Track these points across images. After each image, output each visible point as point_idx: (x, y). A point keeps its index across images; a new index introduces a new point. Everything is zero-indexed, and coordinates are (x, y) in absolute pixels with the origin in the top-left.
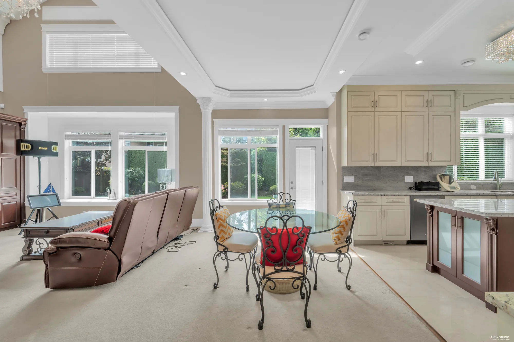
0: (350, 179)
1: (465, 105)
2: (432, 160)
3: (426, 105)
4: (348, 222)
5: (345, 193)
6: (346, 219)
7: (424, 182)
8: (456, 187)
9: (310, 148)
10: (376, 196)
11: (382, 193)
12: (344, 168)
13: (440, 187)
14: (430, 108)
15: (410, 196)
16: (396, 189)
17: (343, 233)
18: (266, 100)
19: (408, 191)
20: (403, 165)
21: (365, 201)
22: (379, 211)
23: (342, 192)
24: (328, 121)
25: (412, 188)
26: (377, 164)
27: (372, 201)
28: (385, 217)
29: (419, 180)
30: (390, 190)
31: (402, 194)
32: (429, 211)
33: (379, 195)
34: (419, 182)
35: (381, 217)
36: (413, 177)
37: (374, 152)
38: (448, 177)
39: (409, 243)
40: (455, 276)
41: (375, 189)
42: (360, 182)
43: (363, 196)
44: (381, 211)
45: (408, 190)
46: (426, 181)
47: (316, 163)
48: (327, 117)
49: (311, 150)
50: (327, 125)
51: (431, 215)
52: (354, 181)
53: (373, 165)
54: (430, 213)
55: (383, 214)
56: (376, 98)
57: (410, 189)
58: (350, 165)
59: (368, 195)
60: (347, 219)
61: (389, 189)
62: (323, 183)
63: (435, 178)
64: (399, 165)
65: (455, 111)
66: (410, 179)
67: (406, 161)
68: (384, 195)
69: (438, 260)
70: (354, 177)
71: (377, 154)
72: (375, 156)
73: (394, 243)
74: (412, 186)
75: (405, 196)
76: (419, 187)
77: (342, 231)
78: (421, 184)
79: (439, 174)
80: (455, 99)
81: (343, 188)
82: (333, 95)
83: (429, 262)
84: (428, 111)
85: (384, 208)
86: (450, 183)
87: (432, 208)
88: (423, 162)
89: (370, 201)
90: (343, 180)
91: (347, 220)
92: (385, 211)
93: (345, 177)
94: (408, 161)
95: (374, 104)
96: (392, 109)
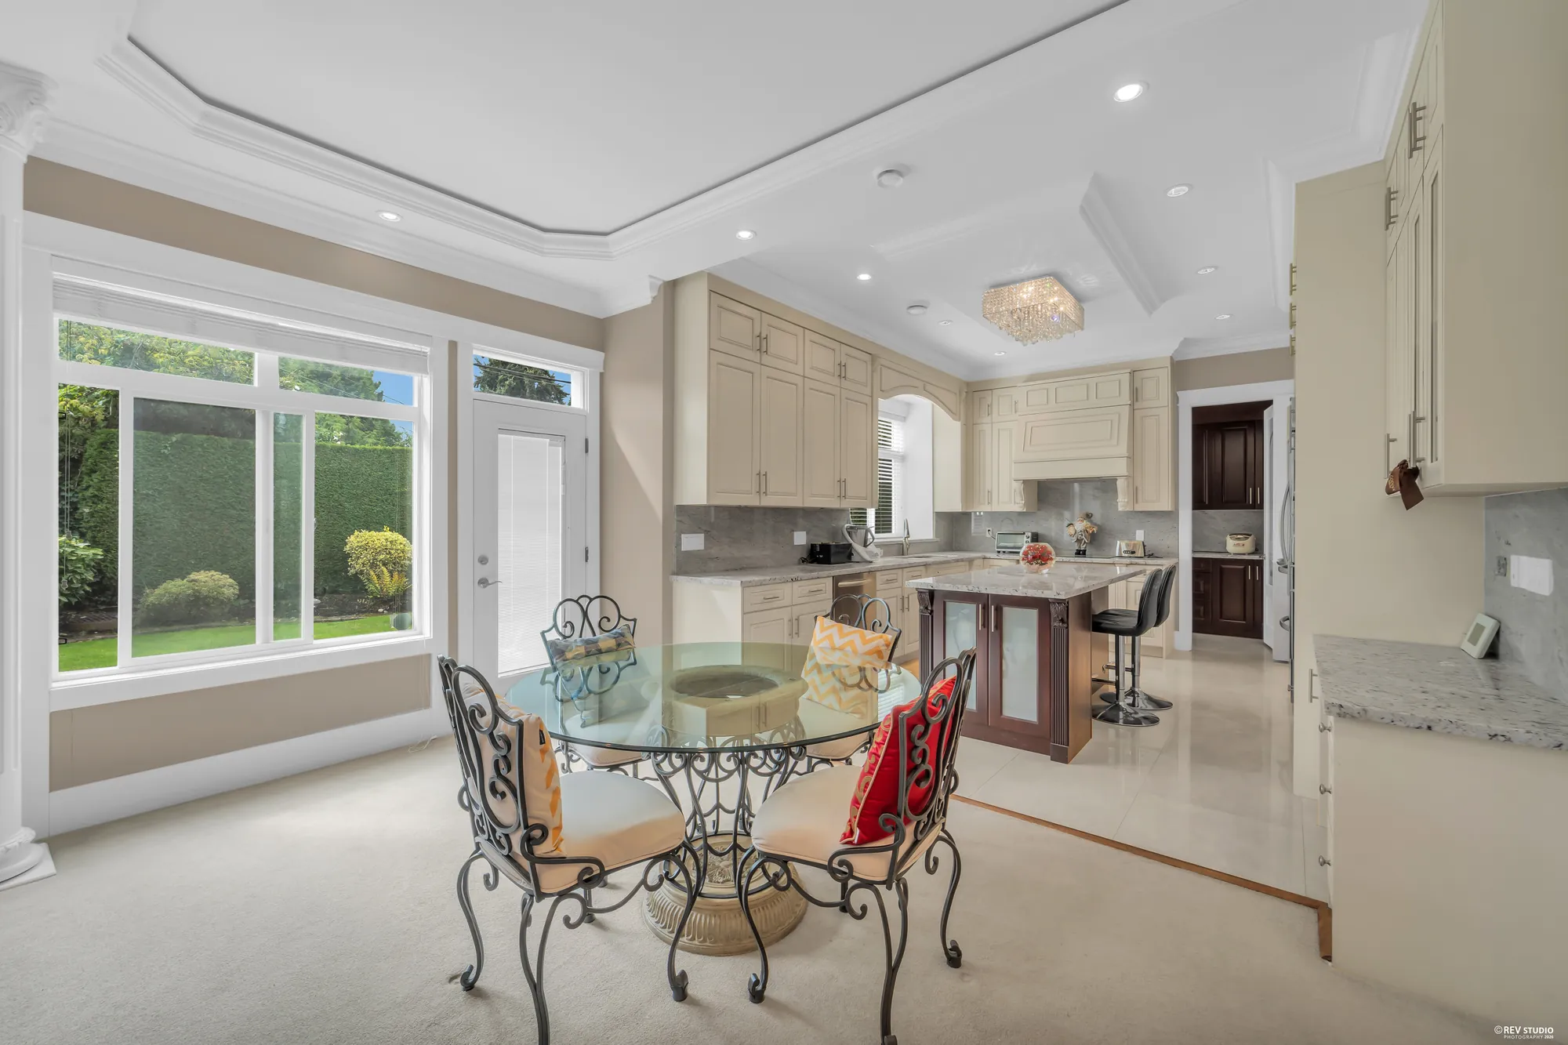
0: (693, 542)
1: (883, 389)
2: (847, 496)
3: (837, 373)
5: (683, 582)
7: (827, 544)
9: (548, 440)
10: (784, 582)
11: (793, 575)
12: (683, 510)
13: (853, 554)
14: (843, 380)
15: (833, 577)
18: (390, 217)
20: (807, 504)
21: (765, 599)
22: (788, 620)
23: (675, 579)
24: (606, 355)
25: (805, 560)
26: (765, 502)
27: (777, 596)
29: (814, 541)
31: (823, 574)
32: (927, 603)
33: (788, 581)
34: (815, 544)
35: (791, 635)
36: (804, 533)
37: (761, 470)
42: (714, 552)
43: (761, 585)
44: (791, 621)
45: (799, 564)
47: (565, 490)
48: (601, 346)
49: (550, 445)
50: (602, 371)
51: (929, 611)
52: (702, 547)
53: (757, 504)
54: (927, 608)
55: (794, 627)
56: (765, 331)
57: (803, 562)
58: (712, 503)
59: (770, 582)
62: (588, 558)
63: (842, 534)
64: (800, 504)
65: (872, 397)
66: (801, 538)
67: (810, 495)
68: (796, 580)
70: (702, 536)
71: (765, 475)
72: (762, 480)
74: (805, 554)
75: (827, 577)
76: (821, 556)
78: (825, 548)
79: (847, 525)
80: (873, 372)
81: (678, 567)
82: (652, 286)
84: (841, 387)
85: (796, 612)
86: (865, 545)
87: (932, 596)
88: (833, 499)
89: (771, 597)
90: (679, 544)
92: (797, 619)
93: (682, 535)
94: (814, 495)
95: (761, 344)
96: (791, 367)
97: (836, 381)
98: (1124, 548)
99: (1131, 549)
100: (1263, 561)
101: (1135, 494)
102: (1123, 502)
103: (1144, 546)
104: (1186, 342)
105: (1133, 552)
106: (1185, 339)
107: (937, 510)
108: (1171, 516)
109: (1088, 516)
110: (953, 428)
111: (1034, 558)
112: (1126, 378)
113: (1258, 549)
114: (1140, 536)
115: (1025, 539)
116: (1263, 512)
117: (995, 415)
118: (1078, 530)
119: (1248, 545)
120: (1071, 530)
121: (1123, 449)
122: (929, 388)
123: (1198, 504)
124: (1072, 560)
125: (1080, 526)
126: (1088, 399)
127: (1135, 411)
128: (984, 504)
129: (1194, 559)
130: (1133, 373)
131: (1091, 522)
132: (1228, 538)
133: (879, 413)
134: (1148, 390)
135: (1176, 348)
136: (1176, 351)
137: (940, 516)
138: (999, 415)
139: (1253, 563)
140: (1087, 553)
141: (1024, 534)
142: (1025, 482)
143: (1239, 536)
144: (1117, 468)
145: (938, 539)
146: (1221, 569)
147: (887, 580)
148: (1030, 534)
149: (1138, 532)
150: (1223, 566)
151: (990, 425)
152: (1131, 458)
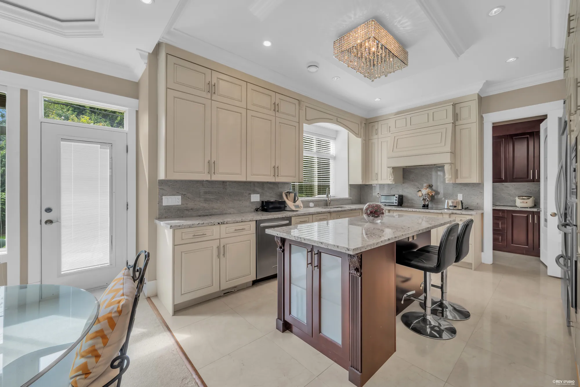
0: (173, 200)
1: (307, 119)
2: (279, 175)
3: (273, 108)
4: (115, 320)
5: (161, 224)
6: (110, 312)
7: (271, 201)
8: (300, 206)
9: (100, 145)
10: (212, 225)
11: (220, 221)
12: (162, 183)
13: (286, 207)
14: (277, 112)
15: (256, 221)
16: (241, 212)
17: (100, 352)
19: (254, 214)
20: (249, 179)
21: (194, 236)
22: (216, 247)
23: (157, 222)
24: (139, 101)
25: (258, 209)
26: (215, 178)
27: (204, 234)
28: (224, 255)
29: (266, 199)
30: (233, 214)
31: (247, 219)
32: (280, 244)
33: (215, 224)
34: (265, 201)
35: (219, 256)
36: (259, 195)
37: (210, 159)
38: (293, 194)
39: (255, 282)
40: (312, 336)
41: (213, 213)
42: (190, 205)
43: (190, 227)
44: (219, 248)
45: (255, 212)
46: (272, 200)
47: (112, 172)
48: (136, 96)
50: (137, 109)
51: (282, 250)
52: (179, 203)
53: (209, 179)
54: (281, 248)
55: (221, 252)
56: (214, 81)
57: (257, 210)
58: (170, 178)
59: (198, 226)
60: (114, 311)
61: (232, 212)
62: (127, 208)
63: (281, 196)
64: (244, 179)
65: (299, 123)
66: (256, 198)
67: (252, 174)
68: (223, 223)
69: (290, 314)
70: (180, 197)
71: (214, 163)
72: (211, 166)
73: (236, 289)
74: (259, 206)
75: (250, 221)
76: (266, 208)
77: (97, 347)
78: (268, 203)
79: (285, 192)
80: (299, 109)
81: (159, 215)
83: (279, 318)
84: (275, 116)
85: (223, 242)
86: (295, 201)
87: (283, 240)
88: (270, 177)
89: (201, 234)
90: (160, 201)
91: (113, 315)
92: (224, 246)
93: (163, 197)
94: (254, 175)
95: (212, 88)
96: (237, 103)
97: (272, 113)
98: (450, 204)
99: (455, 205)
100: (539, 212)
101: (456, 173)
102: (448, 178)
103: (462, 203)
104: (488, 84)
105: (455, 207)
106: (487, 81)
107: (351, 183)
108: (479, 186)
109: (430, 186)
110: (357, 142)
111: (371, 212)
112: (450, 108)
113: (537, 204)
114: (460, 197)
115: (395, 198)
116: (540, 184)
117: (379, 133)
118: (424, 194)
119: (530, 202)
120: (420, 194)
121: (448, 148)
122: (339, 120)
123: (497, 178)
124: (420, 210)
125: (425, 191)
126: (428, 122)
127: (456, 126)
128: (375, 180)
129: (494, 210)
130: (454, 105)
131: (432, 189)
132: (517, 198)
133: (304, 132)
134: (464, 114)
135: (481, 88)
136: (481, 90)
137: (352, 187)
138: (382, 134)
139: (533, 213)
140: (429, 206)
141: (394, 195)
142: (394, 168)
143: (524, 198)
144: (445, 159)
145: (351, 198)
146: (512, 215)
147: (300, 222)
148: (397, 196)
149: (459, 195)
150: (514, 214)
151: (377, 139)
152: (453, 153)
